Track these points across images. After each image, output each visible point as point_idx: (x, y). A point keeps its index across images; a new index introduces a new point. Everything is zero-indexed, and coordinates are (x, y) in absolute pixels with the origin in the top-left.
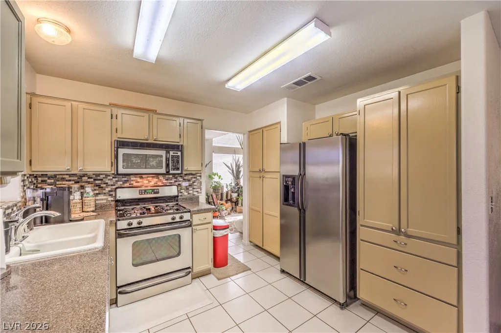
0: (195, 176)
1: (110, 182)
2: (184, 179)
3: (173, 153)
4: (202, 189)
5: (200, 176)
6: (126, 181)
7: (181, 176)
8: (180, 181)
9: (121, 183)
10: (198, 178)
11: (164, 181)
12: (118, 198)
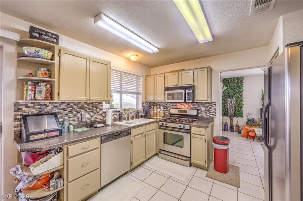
0: (211, 104)
1: (170, 106)
2: (203, 106)
3: (188, 91)
4: (217, 113)
5: (215, 104)
6: (175, 106)
7: (202, 104)
8: (201, 107)
9: (173, 106)
10: (213, 105)
11: (192, 107)
12: (170, 113)
